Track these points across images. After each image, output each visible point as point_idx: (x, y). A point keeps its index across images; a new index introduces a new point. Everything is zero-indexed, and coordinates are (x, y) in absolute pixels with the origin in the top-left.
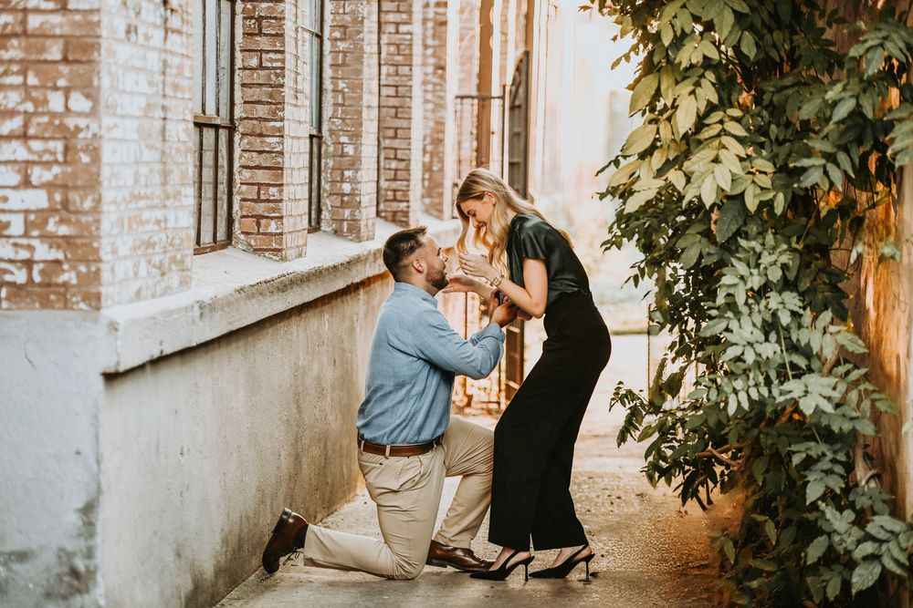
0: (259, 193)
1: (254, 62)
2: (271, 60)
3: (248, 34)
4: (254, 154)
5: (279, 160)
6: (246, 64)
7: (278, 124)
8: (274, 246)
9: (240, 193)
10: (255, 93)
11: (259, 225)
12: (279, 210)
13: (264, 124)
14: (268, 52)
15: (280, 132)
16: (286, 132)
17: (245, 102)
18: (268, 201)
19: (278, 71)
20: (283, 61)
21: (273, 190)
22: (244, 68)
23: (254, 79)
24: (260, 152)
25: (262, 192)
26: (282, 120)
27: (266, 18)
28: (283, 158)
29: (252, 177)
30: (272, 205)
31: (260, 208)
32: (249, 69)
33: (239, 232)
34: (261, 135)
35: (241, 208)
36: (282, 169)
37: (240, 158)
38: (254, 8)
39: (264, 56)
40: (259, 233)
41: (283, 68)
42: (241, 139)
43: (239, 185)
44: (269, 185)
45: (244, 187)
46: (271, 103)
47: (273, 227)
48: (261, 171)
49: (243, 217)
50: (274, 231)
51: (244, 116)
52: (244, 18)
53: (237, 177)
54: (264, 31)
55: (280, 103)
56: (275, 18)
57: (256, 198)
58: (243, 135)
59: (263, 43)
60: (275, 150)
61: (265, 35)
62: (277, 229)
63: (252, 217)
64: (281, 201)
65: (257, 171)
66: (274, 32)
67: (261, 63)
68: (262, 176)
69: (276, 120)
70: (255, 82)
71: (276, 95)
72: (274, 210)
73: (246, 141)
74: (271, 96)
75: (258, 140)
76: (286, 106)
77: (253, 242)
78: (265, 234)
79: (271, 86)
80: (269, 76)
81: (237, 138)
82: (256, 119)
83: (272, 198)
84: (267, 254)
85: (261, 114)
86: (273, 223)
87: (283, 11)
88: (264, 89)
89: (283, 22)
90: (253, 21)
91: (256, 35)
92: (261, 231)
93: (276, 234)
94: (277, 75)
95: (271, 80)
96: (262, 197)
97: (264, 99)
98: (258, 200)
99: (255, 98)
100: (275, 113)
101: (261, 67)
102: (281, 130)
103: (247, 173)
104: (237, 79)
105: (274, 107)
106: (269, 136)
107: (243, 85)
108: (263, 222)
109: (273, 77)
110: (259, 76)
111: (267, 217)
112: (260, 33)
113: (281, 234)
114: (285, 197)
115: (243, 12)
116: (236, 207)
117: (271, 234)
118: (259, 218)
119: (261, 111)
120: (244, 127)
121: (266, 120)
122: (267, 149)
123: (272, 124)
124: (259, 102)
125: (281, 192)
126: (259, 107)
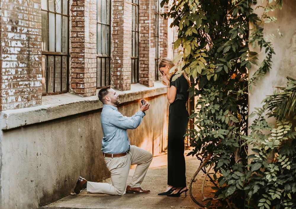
1: (75, 35)
2: (80, 35)
3: (73, 27)
4: (75, 64)
5: (83, 65)
6: (73, 36)
7: (83, 54)
8: (82, 92)
9: (71, 76)
10: (76, 45)
12: (83, 81)
13: (78, 54)
14: (79, 32)
15: (83, 57)
16: (86, 57)
17: (73, 48)
18: (80, 78)
19: (83, 38)
20: (84, 35)
21: (81, 75)
22: (72, 37)
23: (75, 40)
24: (77, 63)
25: (78, 75)
26: (84, 53)
27: (79, 21)
28: (84, 65)
29: (75, 71)
30: (81, 79)
31: (77, 81)
32: (74, 37)
33: (71, 88)
34: (77, 58)
35: (72, 80)
36: (84, 68)
37: (71, 65)
38: (75, 18)
39: (78, 33)
40: (77, 88)
41: (84, 37)
42: (71, 59)
43: (71, 73)
44: (80, 73)
45: (72, 74)
46: (80, 48)
47: (81, 86)
48: (78, 69)
49: (72, 83)
50: (82, 87)
51: (72, 52)
52: (72, 22)
53: (70, 71)
54: (78, 26)
55: (83, 48)
56: (82, 21)
57: (76, 77)
58: (72, 58)
59: (78, 29)
60: (82, 62)
61: (78, 27)
62: (83, 87)
63: (75, 83)
64: (84, 78)
65: (76, 69)
66: (81, 26)
67: (77, 35)
68: (78, 71)
69: (82, 53)
70: (76, 41)
71: (82, 45)
72: (81, 81)
73: (73, 60)
74: (80, 46)
75: (77, 59)
76: (85, 49)
77: (75, 91)
78: (79, 88)
79: (80, 42)
80: (80, 39)
81: (70, 59)
82: (76, 53)
83: (81, 77)
84: (79, 95)
85: (77, 51)
86: (81, 85)
87: (84, 19)
88: (78, 43)
89: (84, 23)
90: (75, 23)
91: (76, 27)
92: (78, 87)
93: (82, 88)
94: (82, 39)
95: (80, 41)
96: (78, 77)
97: (78, 47)
98: (77, 78)
99: (76, 46)
100: (82, 51)
101: (77, 37)
102: (84, 56)
103: (73, 70)
104: (70, 41)
105: (81, 49)
106: (80, 58)
107: (72, 42)
108: (78, 85)
109: (81, 40)
110: (76, 40)
111: (79, 83)
112: (77, 26)
113: (84, 88)
115: (72, 20)
116: (70, 80)
117: (81, 88)
118: (77, 83)
119: (78, 50)
120: (72, 55)
122: (79, 62)
123: (81, 54)
124: (77, 48)
125: (84, 75)
126: (77, 49)
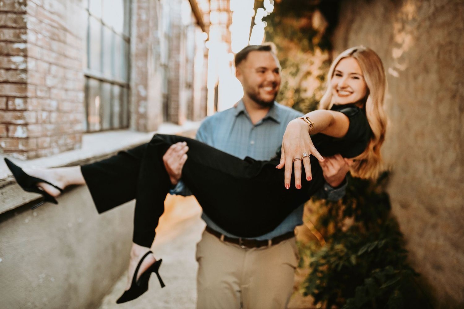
0: (7, 104)
4: (2, 71)
5: (23, 76)
7: (22, 46)
8: (21, 147)
11: (7, 130)
12: (24, 118)
13: (10, 45)
15: (24, 52)
16: (29, 53)
18: (15, 110)
21: (18, 102)
24: (8, 70)
25: (10, 103)
26: (25, 42)
28: (26, 75)
29: (1, 91)
30: (19, 114)
31: (8, 117)
34: (8, 55)
36: (25, 84)
40: (8, 137)
44: (15, 97)
46: (15, 28)
47: (20, 132)
48: (9, 85)
50: (21, 136)
55: (23, 28)
57: (4, 108)
60: (20, 68)
62: (23, 134)
63: (2, 123)
64: (25, 110)
65: (5, 85)
68: (9, 90)
69: (20, 42)
71: (19, 21)
72: (19, 118)
74: (15, 21)
75: (6, 59)
76: (28, 31)
77: (3, 145)
78: (13, 138)
79: (15, 13)
80: (13, 4)
82: (3, 41)
83: (18, 108)
84: (15, 154)
85: (7, 37)
86: (19, 129)
88: (10, 15)
92: (10, 135)
93: (22, 138)
94: (21, 4)
95: (15, 8)
96: (10, 107)
97: (10, 24)
98: (7, 110)
99: (2, 23)
100: (18, 36)
102: (24, 50)
105: (18, 31)
106: (13, 56)
108: (11, 128)
109: (17, 5)
111: (14, 124)
113: (27, 138)
114: (30, 108)
117: (18, 138)
118: (7, 124)
119: (7, 34)
121: (12, 42)
122: (13, 67)
123: (16, 46)
124: (5, 27)
125: (25, 102)
126: (6, 31)
